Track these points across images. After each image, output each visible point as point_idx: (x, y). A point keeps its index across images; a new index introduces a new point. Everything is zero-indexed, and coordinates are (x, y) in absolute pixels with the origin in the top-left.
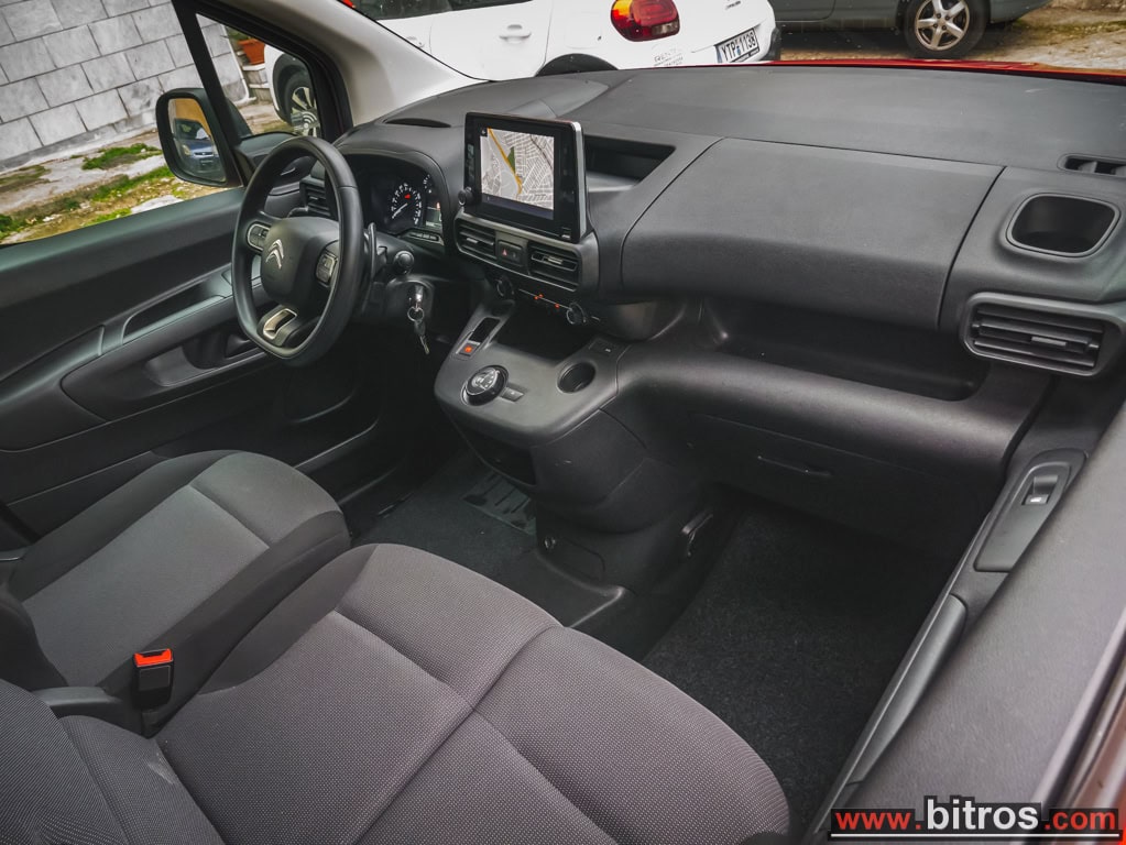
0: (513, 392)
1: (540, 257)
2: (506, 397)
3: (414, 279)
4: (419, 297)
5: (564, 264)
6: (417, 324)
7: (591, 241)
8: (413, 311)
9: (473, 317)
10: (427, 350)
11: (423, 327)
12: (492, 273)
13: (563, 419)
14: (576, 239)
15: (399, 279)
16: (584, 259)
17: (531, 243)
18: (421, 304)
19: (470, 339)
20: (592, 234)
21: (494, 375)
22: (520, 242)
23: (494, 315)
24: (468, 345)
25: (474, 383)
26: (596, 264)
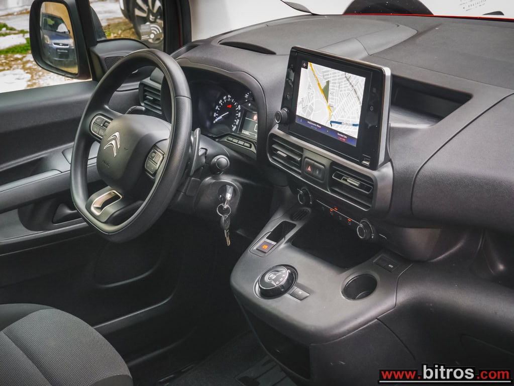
0: (300, 292)
1: (340, 177)
2: (293, 295)
3: (226, 179)
4: (229, 196)
5: (361, 186)
6: (223, 219)
7: (387, 171)
8: (222, 207)
9: (273, 219)
10: (229, 243)
11: (228, 222)
12: (295, 184)
13: (343, 323)
14: (374, 166)
15: (214, 178)
16: (380, 185)
17: (334, 163)
18: (230, 203)
19: (267, 238)
20: (389, 163)
21: (285, 274)
22: (324, 161)
23: (292, 220)
24: (265, 243)
25: (266, 279)
26: (390, 190)
